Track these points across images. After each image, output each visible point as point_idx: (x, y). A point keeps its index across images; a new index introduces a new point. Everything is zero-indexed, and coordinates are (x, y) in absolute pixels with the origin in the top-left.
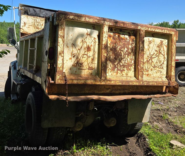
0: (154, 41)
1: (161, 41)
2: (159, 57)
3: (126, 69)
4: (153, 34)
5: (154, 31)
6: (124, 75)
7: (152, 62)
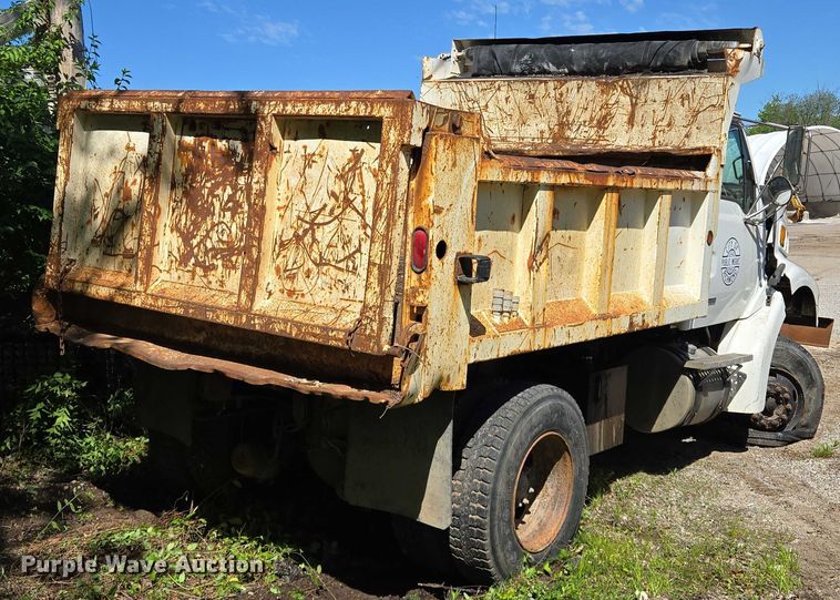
0: (324, 153)
1: (353, 151)
2: (344, 222)
3: (220, 262)
4: (324, 123)
5: (304, 112)
6: (214, 285)
7: (314, 240)
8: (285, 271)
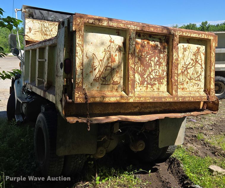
0: (189, 48)
1: (197, 47)
2: (196, 67)
3: (157, 82)
4: (188, 39)
5: (189, 36)
6: (156, 90)
7: (188, 73)
8: (180, 82)
